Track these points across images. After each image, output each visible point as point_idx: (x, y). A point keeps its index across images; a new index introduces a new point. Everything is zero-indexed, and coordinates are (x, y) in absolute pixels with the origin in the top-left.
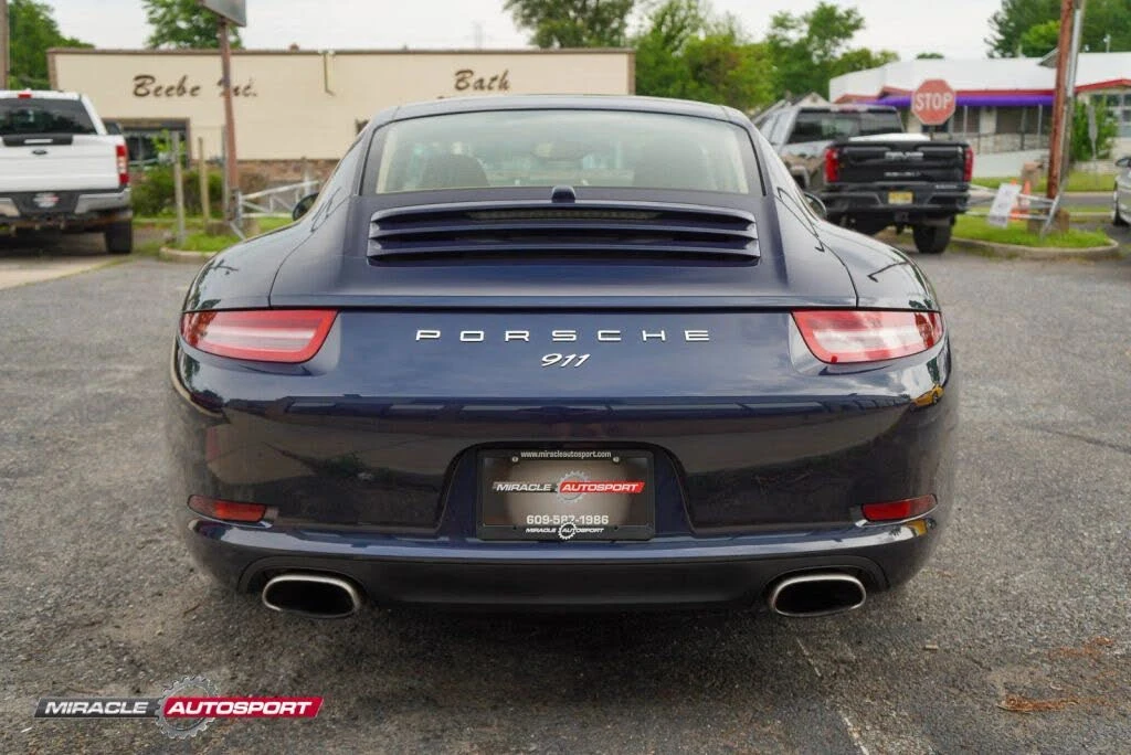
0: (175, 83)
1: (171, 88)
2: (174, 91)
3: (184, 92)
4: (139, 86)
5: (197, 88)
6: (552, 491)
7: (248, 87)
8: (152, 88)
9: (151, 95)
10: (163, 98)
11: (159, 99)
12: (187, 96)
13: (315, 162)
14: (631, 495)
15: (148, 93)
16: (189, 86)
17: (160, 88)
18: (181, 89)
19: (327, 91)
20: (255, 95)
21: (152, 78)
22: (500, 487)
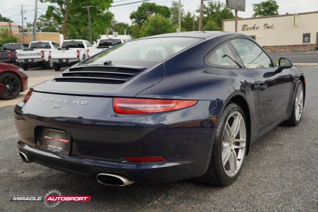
0: (253, 27)
1: (252, 28)
2: (252, 29)
3: (255, 28)
4: (243, 28)
5: (258, 27)
6: (53, 140)
7: (272, 26)
8: (246, 28)
9: (246, 30)
10: (249, 30)
11: (248, 31)
12: (255, 30)
13: (290, 46)
14: (66, 143)
15: (246, 29)
16: (256, 27)
17: (249, 28)
18: (254, 28)
19: (294, 25)
20: (274, 28)
21: (247, 25)
22: (46, 137)
